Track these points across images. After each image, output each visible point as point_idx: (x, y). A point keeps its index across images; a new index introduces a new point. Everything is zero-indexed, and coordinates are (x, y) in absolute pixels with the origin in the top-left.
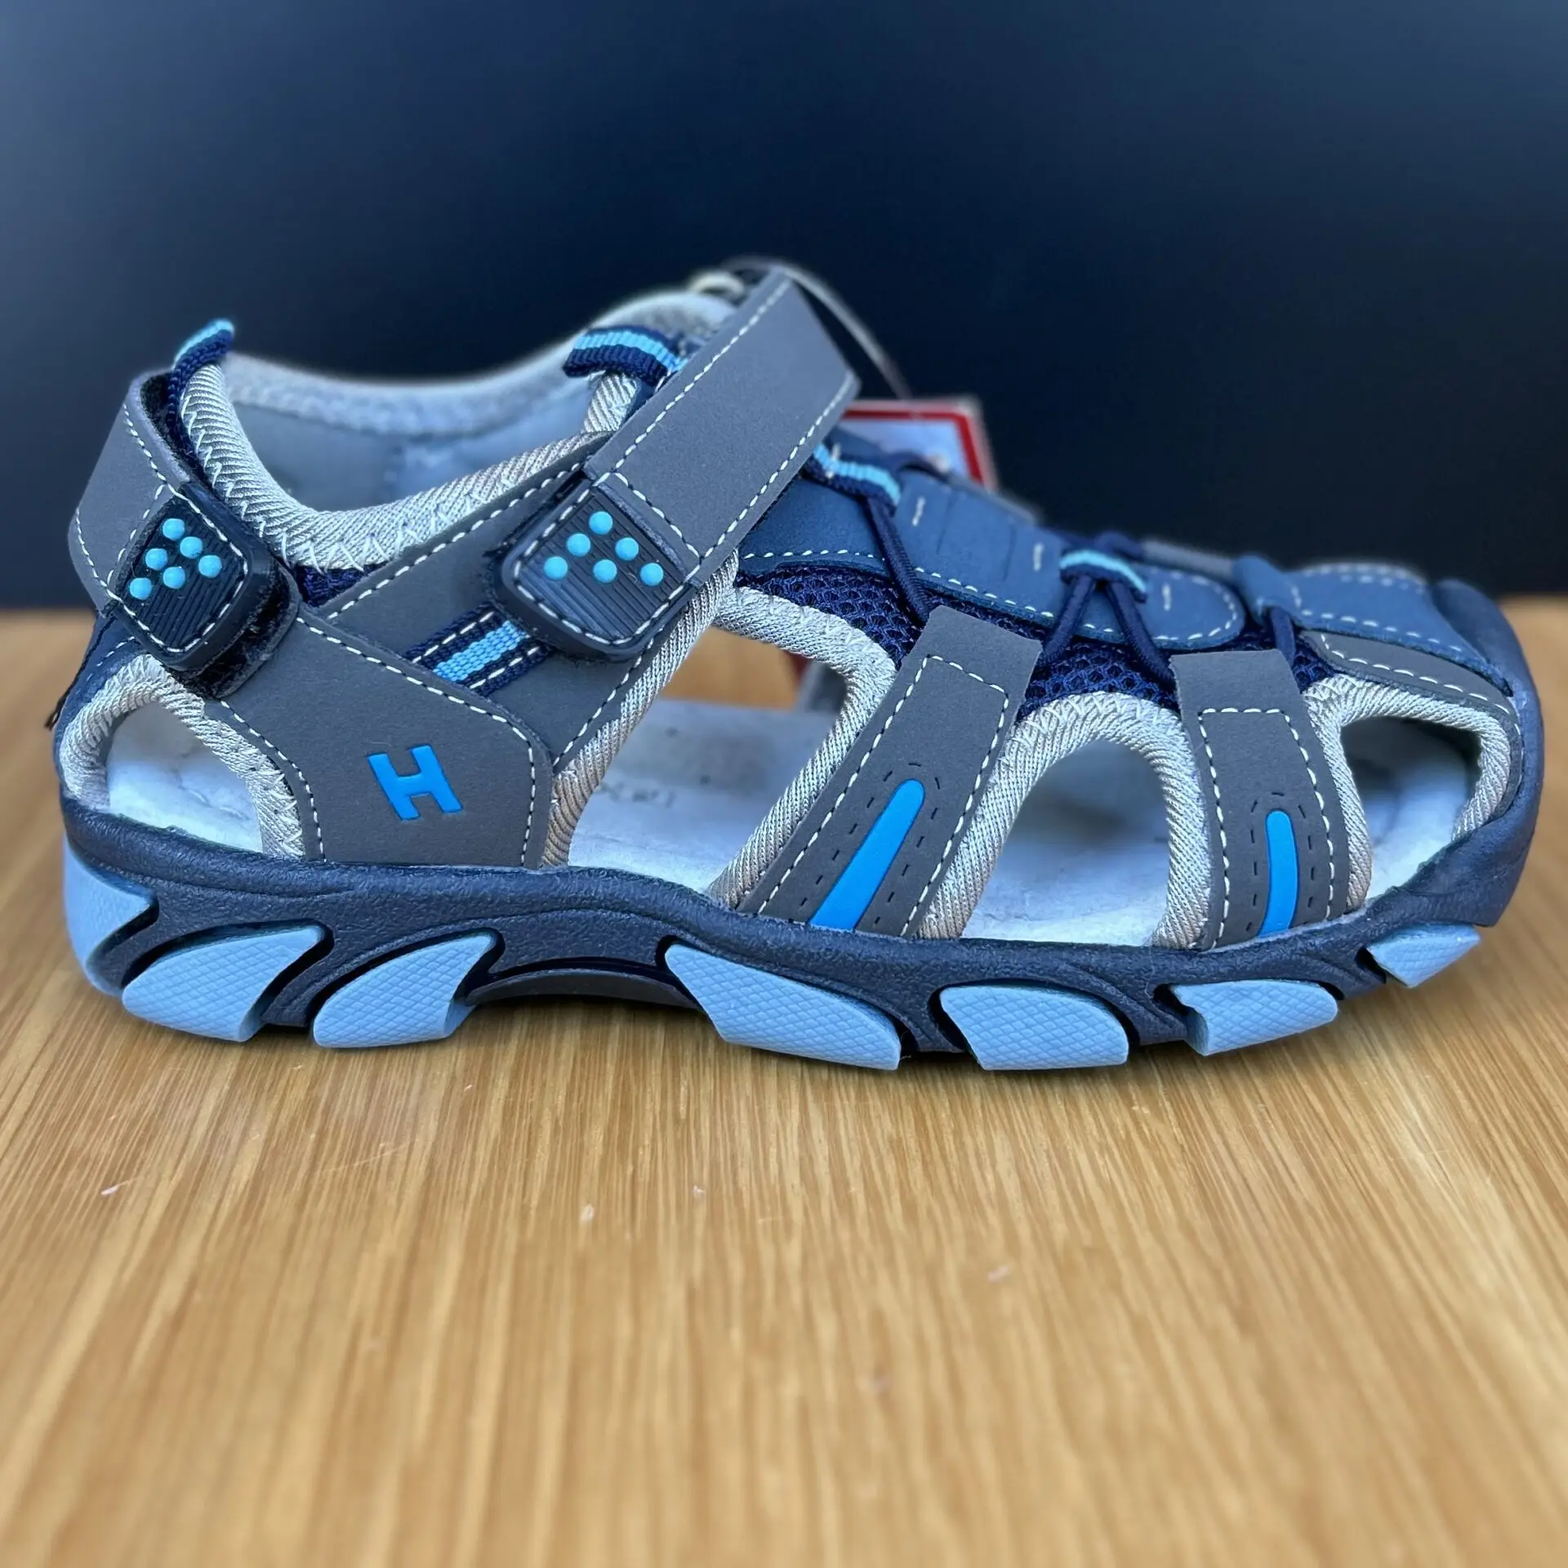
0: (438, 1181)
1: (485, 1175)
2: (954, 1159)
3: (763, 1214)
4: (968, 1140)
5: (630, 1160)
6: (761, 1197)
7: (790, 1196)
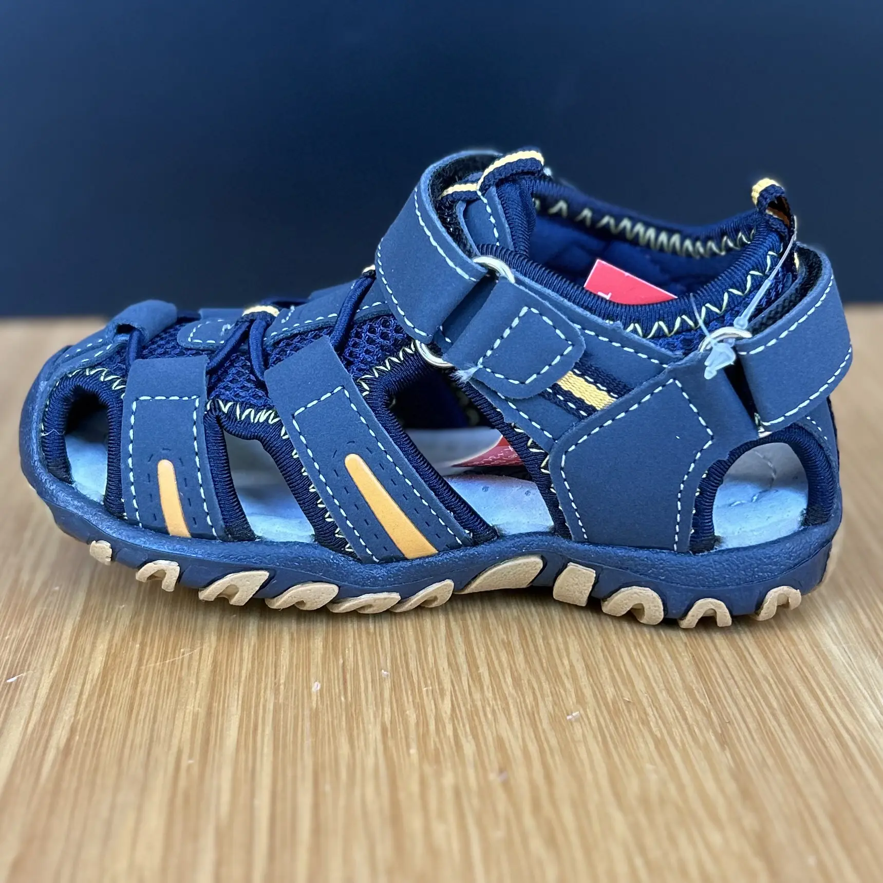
0: (220, 670)
1: (250, 665)
2: (543, 653)
3: (426, 686)
4: (552, 641)
5: (341, 657)
6: (424, 675)
7: (442, 674)
